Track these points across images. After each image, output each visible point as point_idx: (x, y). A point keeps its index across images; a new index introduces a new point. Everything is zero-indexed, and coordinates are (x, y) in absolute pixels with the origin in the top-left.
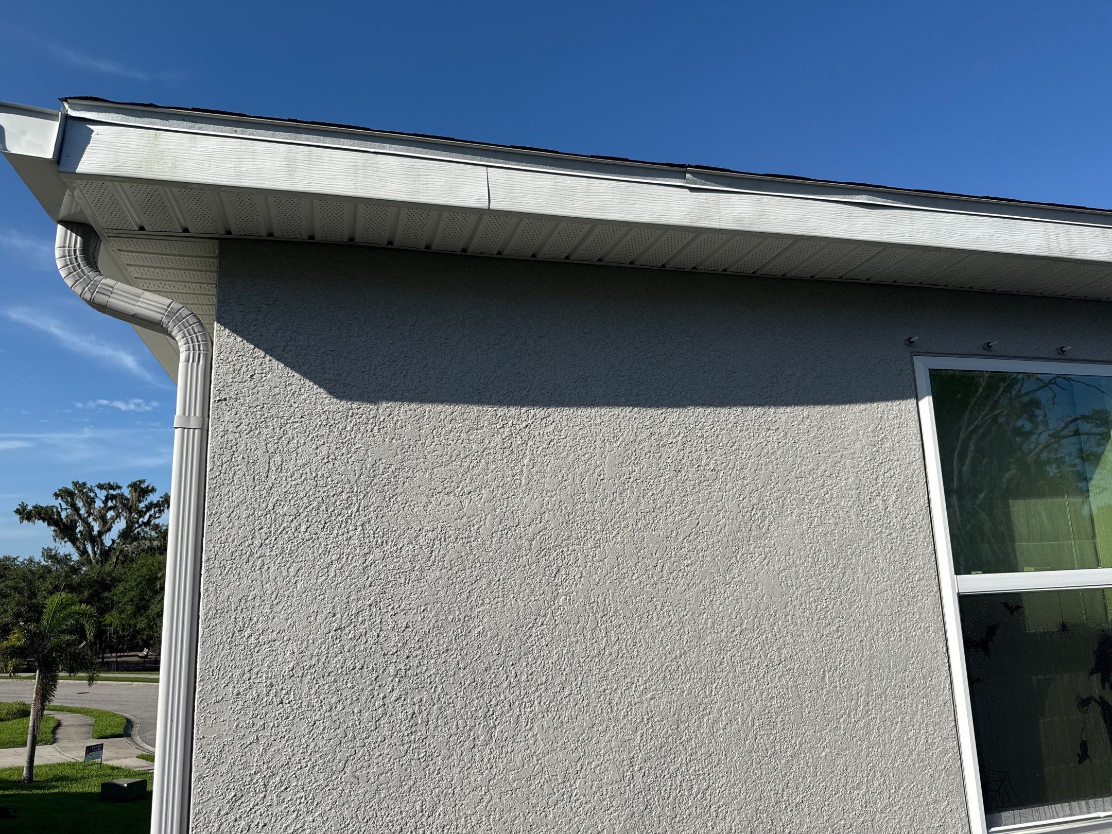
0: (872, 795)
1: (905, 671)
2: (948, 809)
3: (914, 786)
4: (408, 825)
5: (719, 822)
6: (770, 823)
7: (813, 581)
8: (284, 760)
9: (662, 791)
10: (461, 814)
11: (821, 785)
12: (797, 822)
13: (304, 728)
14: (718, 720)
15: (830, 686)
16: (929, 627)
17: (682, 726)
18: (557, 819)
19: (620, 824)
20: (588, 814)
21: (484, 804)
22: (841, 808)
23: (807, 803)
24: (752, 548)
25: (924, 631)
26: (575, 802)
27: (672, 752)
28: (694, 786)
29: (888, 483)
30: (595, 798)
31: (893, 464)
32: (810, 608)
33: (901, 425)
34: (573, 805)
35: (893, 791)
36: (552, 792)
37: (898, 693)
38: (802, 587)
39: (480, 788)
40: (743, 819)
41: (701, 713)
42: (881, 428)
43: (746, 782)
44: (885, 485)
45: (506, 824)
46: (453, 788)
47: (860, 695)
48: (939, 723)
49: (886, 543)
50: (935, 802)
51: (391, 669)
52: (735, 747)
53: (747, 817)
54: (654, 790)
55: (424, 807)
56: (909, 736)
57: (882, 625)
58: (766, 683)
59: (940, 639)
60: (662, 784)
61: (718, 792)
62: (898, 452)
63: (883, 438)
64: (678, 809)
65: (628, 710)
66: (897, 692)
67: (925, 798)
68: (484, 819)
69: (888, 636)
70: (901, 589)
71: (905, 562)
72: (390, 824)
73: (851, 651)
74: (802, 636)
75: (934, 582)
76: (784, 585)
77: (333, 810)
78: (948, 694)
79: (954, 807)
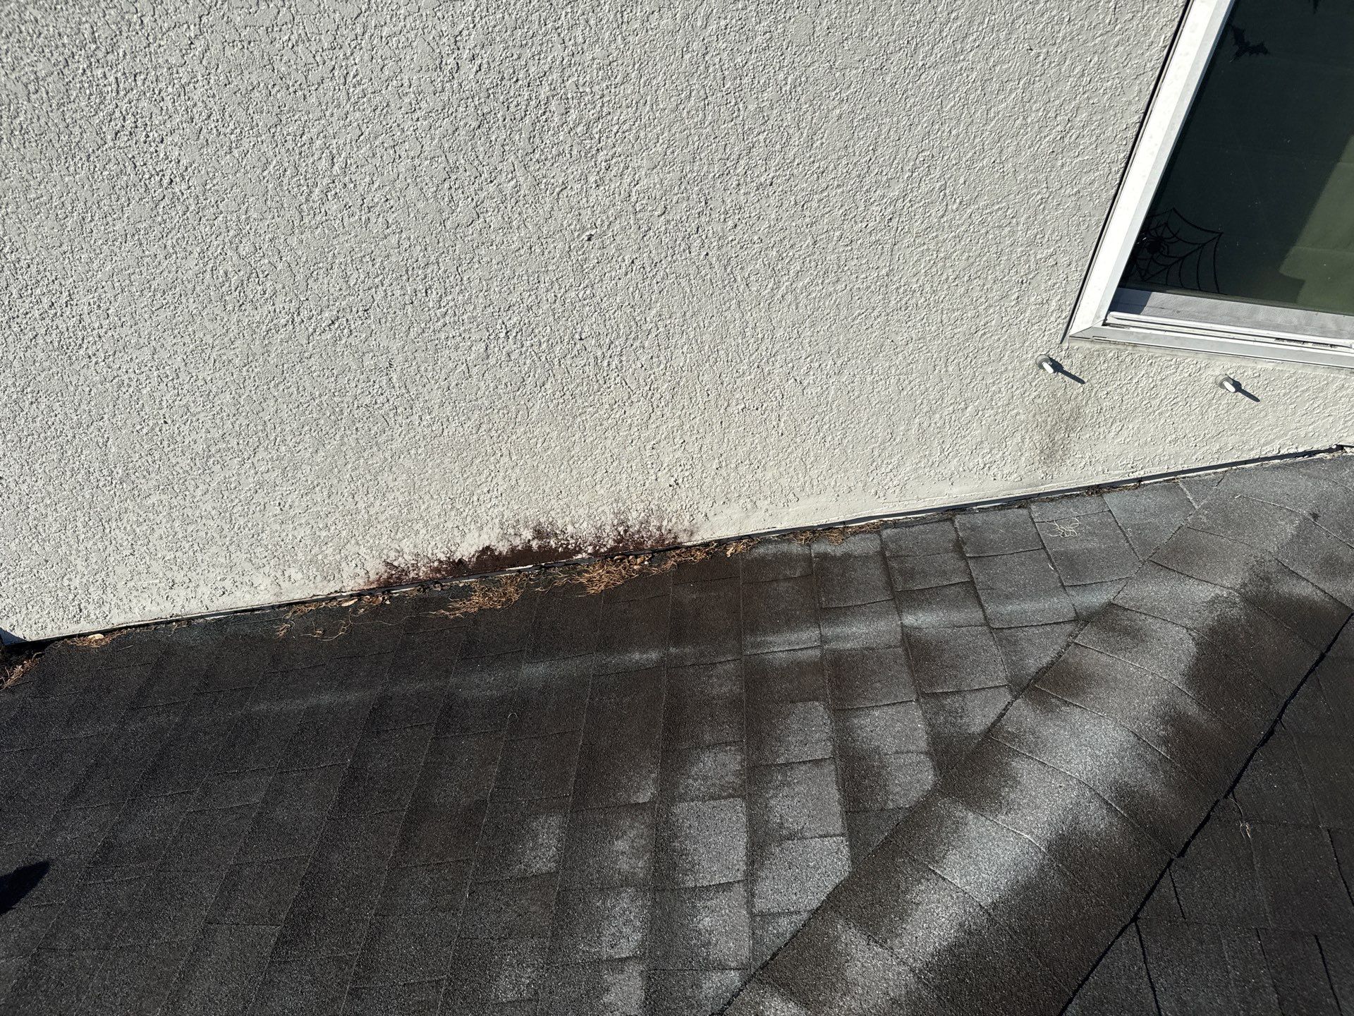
3: (1000, 209)
10: (160, 61)
18: (324, 107)
28: (572, 111)
34: (351, 90)
39: (185, 26)
46: (139, 15)
53: (662, 184)
54: (496, 100)
55: (96, 35)
60: (512, 93)
64: (537, 140)
79: (1063, 260)
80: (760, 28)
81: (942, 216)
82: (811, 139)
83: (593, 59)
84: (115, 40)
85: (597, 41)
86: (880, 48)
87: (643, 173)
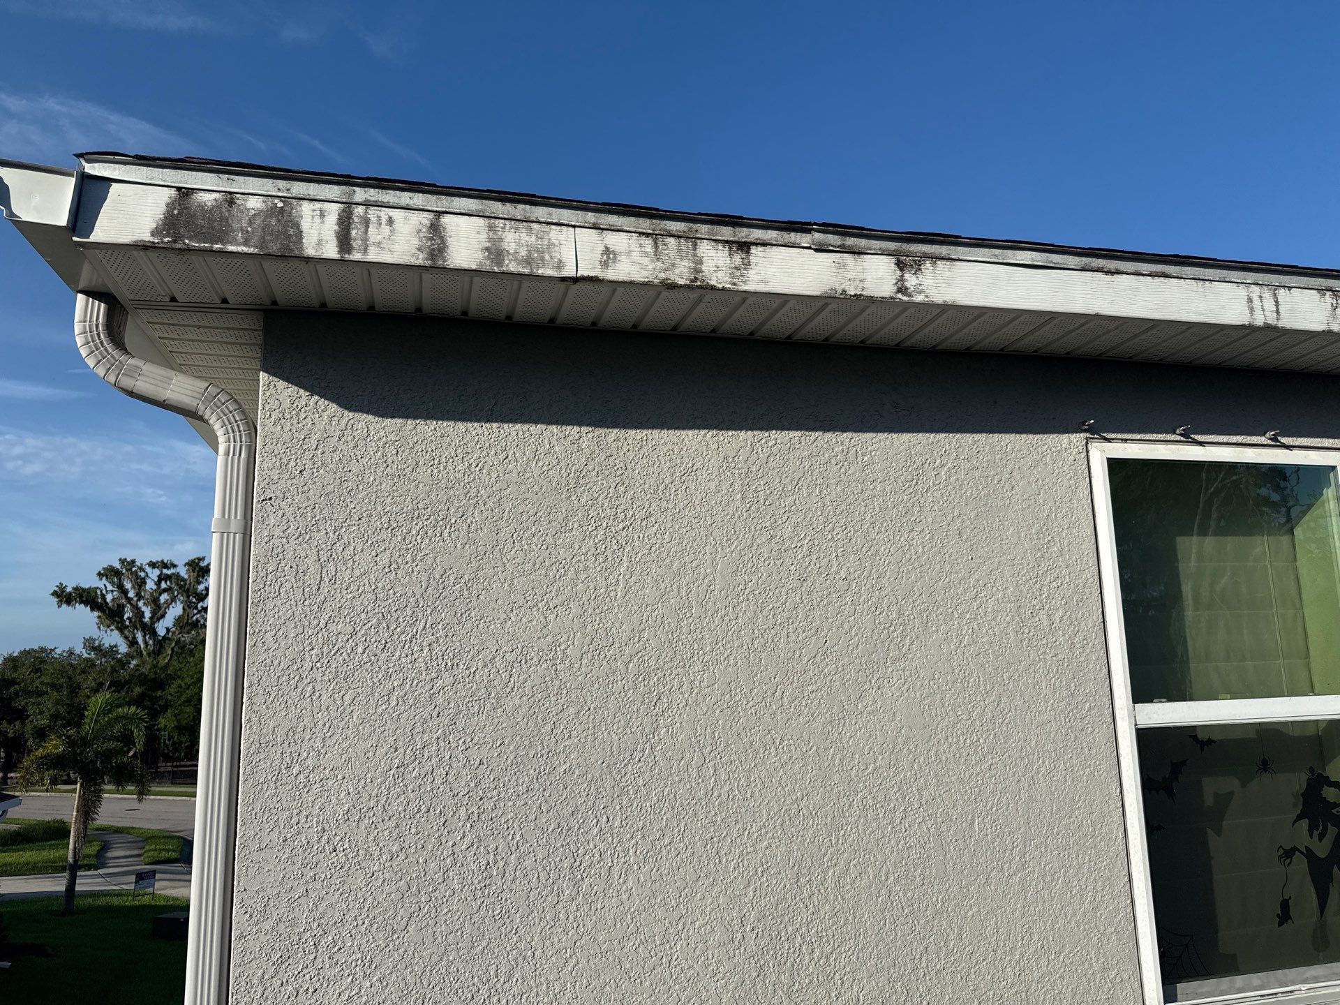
0: (1027, 962)
1: (1070, 817)
2: (1118, 979)
3: (1078, 951)
4: (481, 992)
5: (845, 992)
6: (906, 993)
7: (961, 710)
8: (337, 916)
9: (778, 956)
10: (542, 980)
11: (967, 949)
12: (937, 993)
13: (360, 880)
14: (846, 872)
15: (979, 834)
16: (1100, 764)
17: (803, 881)
18: (654, 987)
19: (728, 993)
20: (690, 982)
21: (569, 968)
22: (989, 977)
23: (950, 971)
24: (889, 670)
25: (1094, 770)
26: (676, 967)
27: (791, 909)
28: (816, 950)
29: (1055, 594)
30: (699, 963)
31: (1061, 572)
32: (958, 742)
33: (1071, 525)
34: (673, 970)
35: (1053, 957)
36: (648, 955)
37: (1062, 842)
38: (949, 718)
39: (564, 951)
40: (874, 988)
41: (826, 865)
42: (1047, 529)
43: (877, 946)
44: (1051, 597)
45: (595, 992)
46: (533, 950)
47: (1015, 844)
48: (1109, 878)
49: (1050, 665)
50: (1103, 970)
51: (462, 813)
52: (865, 905)
53: (878, 986)
54: (768, 954)
55: (499, 971)
56: (1073, 893)
57: (1044, 762)
58: (904, 830)
59: (1114, 779)
60: (778, 948)
61: (844, 957)
62: (1068, 557)
63: (1049, 541)
64: (796, 976)
65: (740, 860)
66: (1059, 842)
67: (1091, 965)
68: (569, 986)
69: (1051, 775)
70: (1067, 720)
71: (1073, 688)
72: (460, 991)
73: (1006, 793)
74: (947, 775)
75: (1108, 713)
76: (927, 714)
77: (394, 975)
78: (1121, 844)
79: (1125, 976)
80: (917, 874)
81: (1048, 965)
82: (960, 934)
83: (826, 913)
84: (512, 972)
85: (827, 902)
86: (983, 870)
87: (865, 981)
